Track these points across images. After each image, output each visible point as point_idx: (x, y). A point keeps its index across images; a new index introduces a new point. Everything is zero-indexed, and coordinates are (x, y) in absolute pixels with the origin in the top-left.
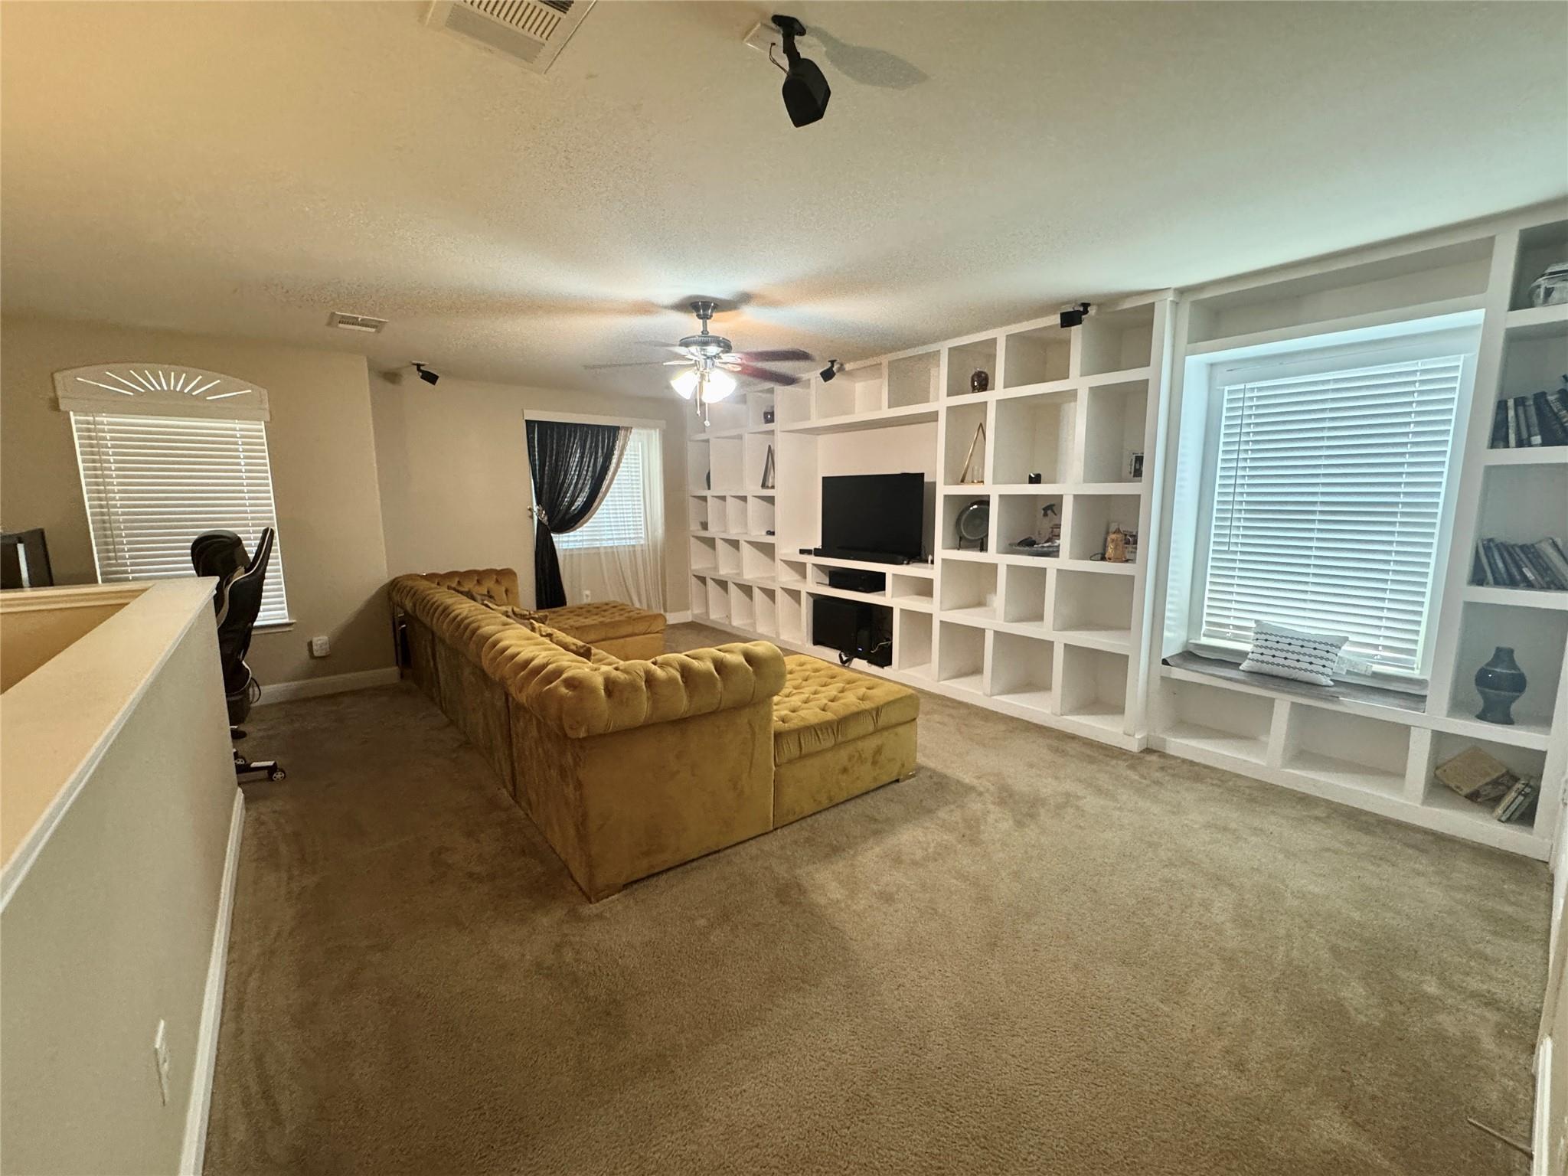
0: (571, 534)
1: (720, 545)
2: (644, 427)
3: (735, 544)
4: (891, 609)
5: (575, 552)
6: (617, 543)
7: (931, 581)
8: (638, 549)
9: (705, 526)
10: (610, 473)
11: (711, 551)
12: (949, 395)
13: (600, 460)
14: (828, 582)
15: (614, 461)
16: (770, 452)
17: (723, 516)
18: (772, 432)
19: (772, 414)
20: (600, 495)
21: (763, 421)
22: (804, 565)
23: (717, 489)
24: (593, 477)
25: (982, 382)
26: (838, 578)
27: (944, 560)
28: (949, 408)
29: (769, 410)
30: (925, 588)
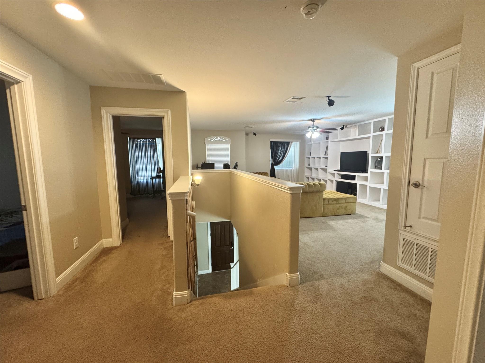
0: (278, 166)
1: (313, 169)
2: (295, 141)
3: (317, 169)
4: (357, 184)
5: (278, 170)
6: (288, 168)
7: (367, 177)
8: (292, 170)
9: (309, 165)
10: (287, 152)
11: (311, 171)
12: (373, 132)
13: (285, 150)
14: (340, 178)
15: (288, 149)
16: (327, 146)
17: (314, 162)
18: (328, 142)
19: (328, 137)
20: (285, 157)
21: (326, 139)
22: (335, 174)
23: (313, 155)
24: (283, 153)
25: (382, 129)
26: (343, 177)
27: (371, 172)
28: (373, 136)
29: (328, 136)
30: (366, 179)
